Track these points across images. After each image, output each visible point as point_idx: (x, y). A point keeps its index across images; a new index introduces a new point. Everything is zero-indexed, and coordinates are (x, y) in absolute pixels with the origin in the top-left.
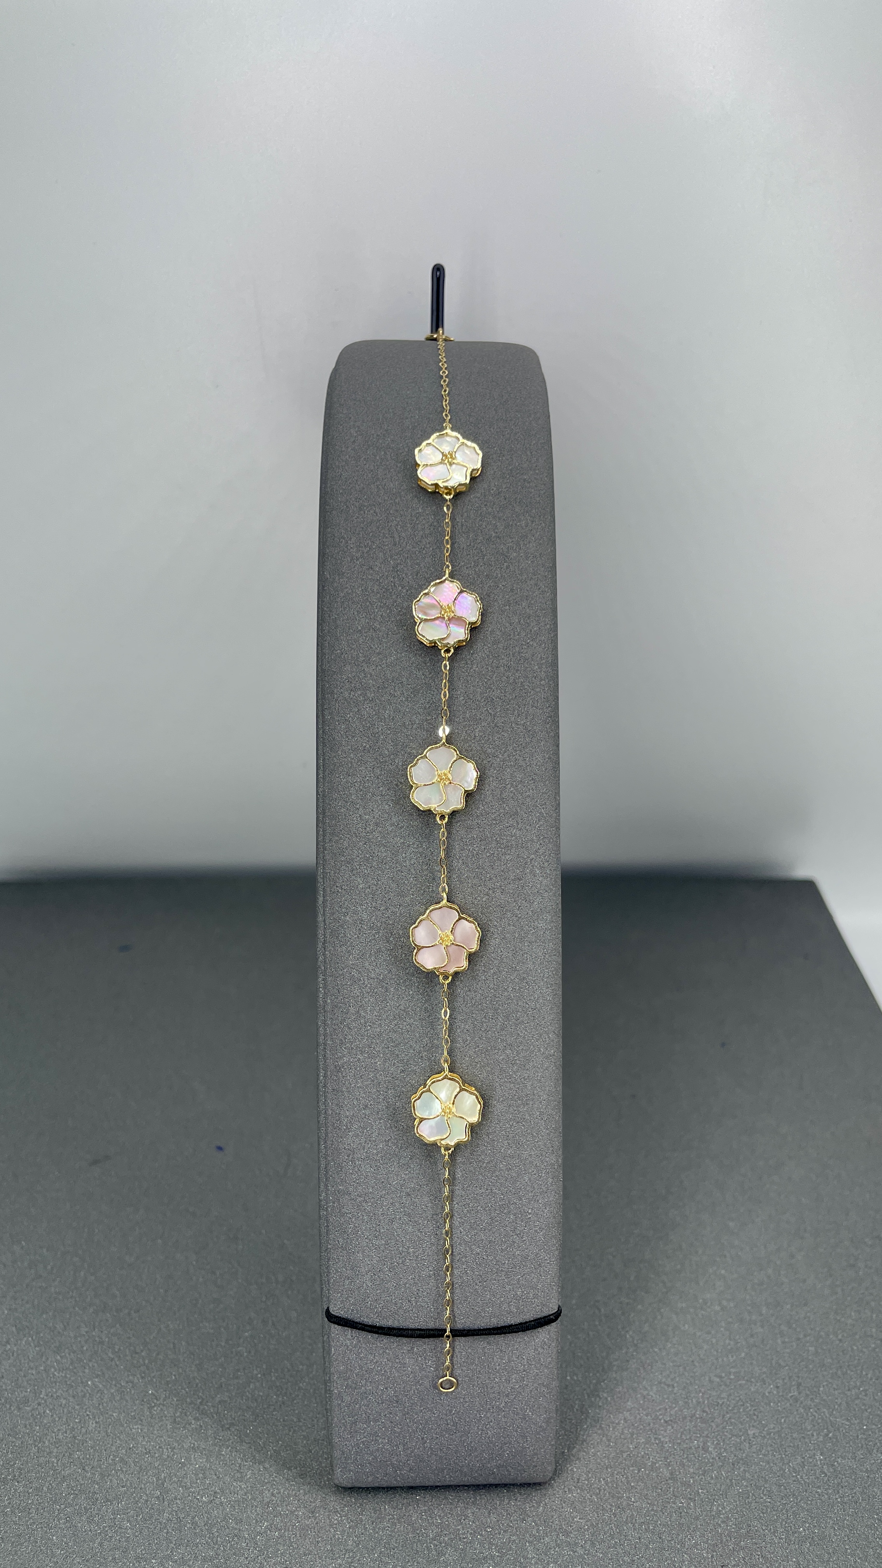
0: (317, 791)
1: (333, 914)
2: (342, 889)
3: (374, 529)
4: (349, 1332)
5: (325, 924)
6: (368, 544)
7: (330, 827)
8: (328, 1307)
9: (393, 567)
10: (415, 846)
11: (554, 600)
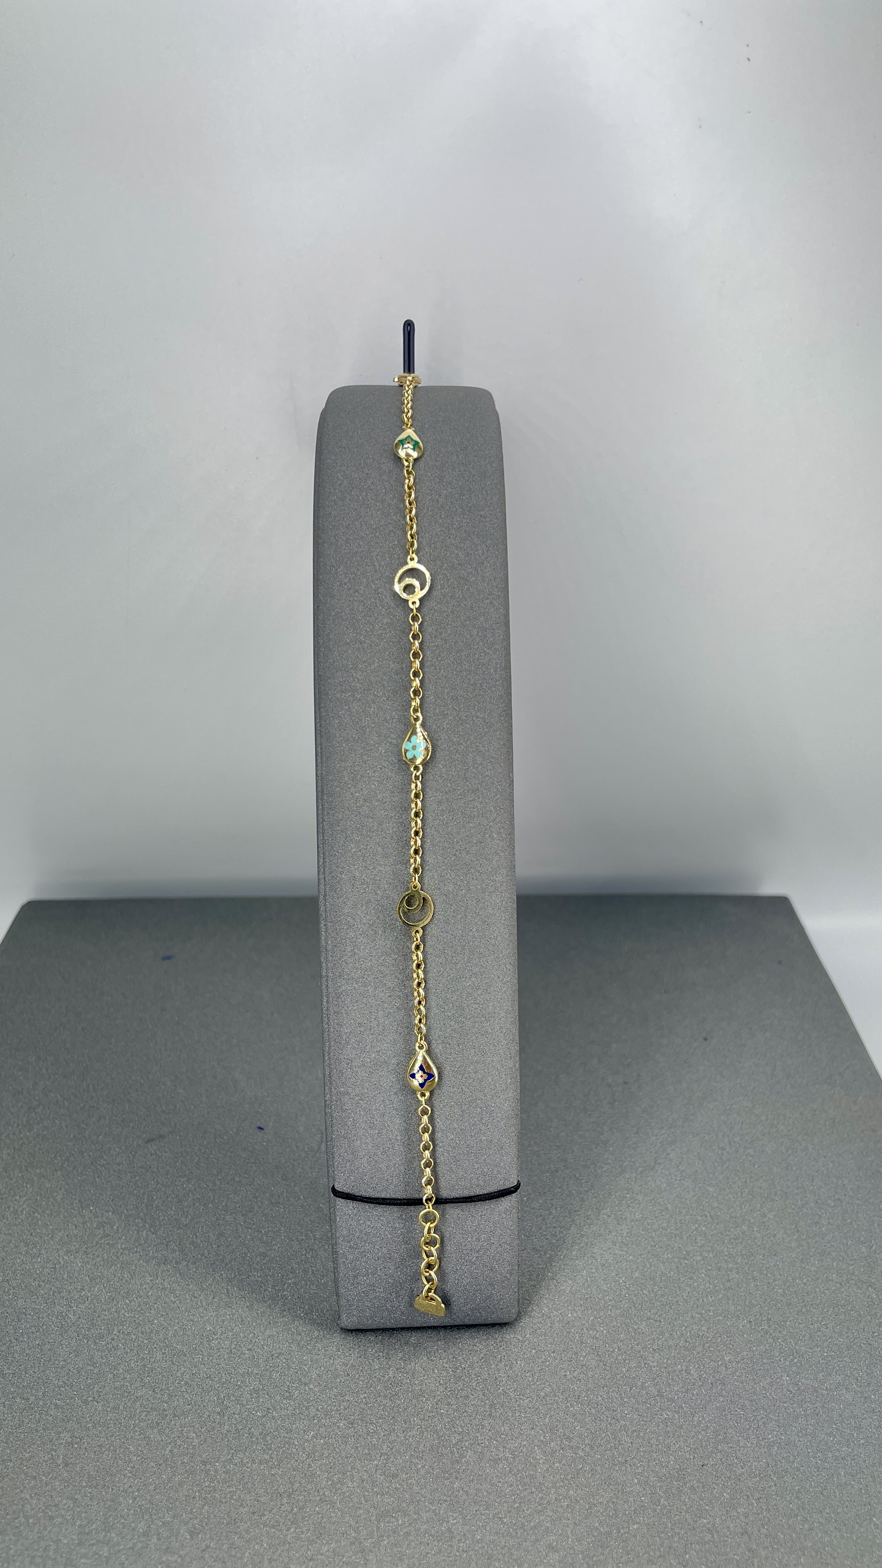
0: (316, 774)
1: (331, 872)
2: (338, 852)
3: (359, 559)
4: (351, 1204)
5: (325, 881)
6: (354, 571)
7: (327, 802)
8: (334, 1185)
9: (375, 591)
10: (397, 818)
11: (507, 615)
